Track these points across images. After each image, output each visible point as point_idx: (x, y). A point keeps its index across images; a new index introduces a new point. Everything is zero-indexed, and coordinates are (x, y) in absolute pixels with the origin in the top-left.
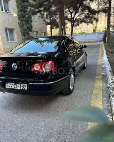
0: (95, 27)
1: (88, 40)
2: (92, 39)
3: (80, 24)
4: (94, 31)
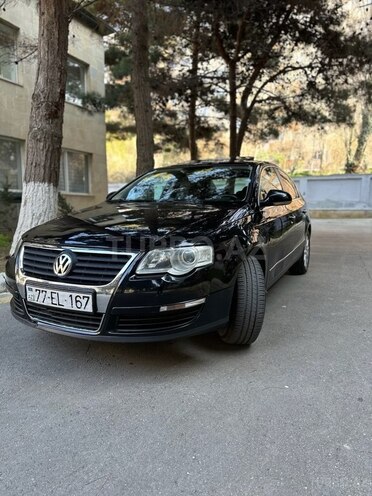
0: (353, 153)
1: (319, 203)
2: (339, 204)
3: (282, 129)
4: (350, 168)
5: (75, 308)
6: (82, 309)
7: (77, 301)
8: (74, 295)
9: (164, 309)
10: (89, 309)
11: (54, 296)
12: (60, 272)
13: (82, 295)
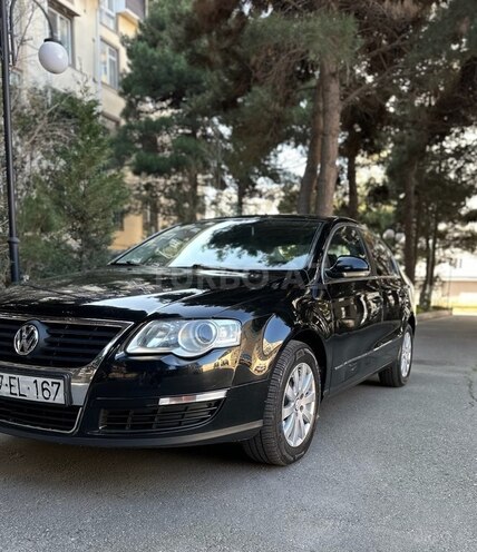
5: (41, 399)
6: (50, 401)
7: (43, 390)
8: (40, 380)
9: (164, 401)
10: (60, 399)
11: (14, 382)
12: (22, 350)
13: (50, 381)
